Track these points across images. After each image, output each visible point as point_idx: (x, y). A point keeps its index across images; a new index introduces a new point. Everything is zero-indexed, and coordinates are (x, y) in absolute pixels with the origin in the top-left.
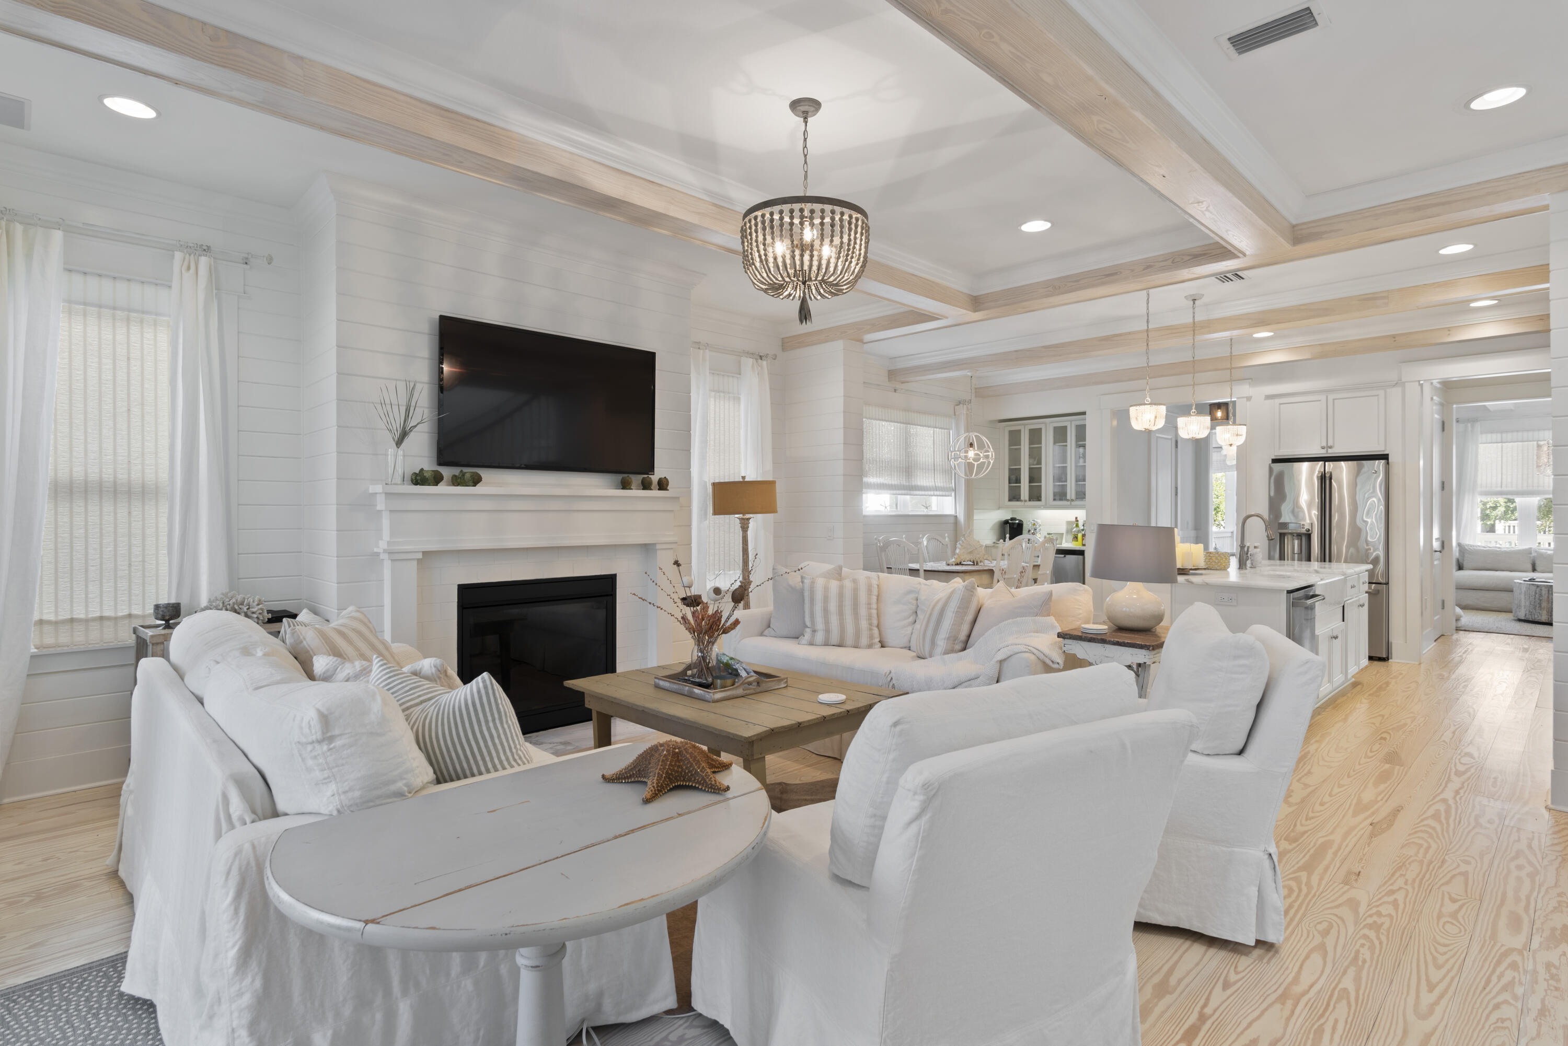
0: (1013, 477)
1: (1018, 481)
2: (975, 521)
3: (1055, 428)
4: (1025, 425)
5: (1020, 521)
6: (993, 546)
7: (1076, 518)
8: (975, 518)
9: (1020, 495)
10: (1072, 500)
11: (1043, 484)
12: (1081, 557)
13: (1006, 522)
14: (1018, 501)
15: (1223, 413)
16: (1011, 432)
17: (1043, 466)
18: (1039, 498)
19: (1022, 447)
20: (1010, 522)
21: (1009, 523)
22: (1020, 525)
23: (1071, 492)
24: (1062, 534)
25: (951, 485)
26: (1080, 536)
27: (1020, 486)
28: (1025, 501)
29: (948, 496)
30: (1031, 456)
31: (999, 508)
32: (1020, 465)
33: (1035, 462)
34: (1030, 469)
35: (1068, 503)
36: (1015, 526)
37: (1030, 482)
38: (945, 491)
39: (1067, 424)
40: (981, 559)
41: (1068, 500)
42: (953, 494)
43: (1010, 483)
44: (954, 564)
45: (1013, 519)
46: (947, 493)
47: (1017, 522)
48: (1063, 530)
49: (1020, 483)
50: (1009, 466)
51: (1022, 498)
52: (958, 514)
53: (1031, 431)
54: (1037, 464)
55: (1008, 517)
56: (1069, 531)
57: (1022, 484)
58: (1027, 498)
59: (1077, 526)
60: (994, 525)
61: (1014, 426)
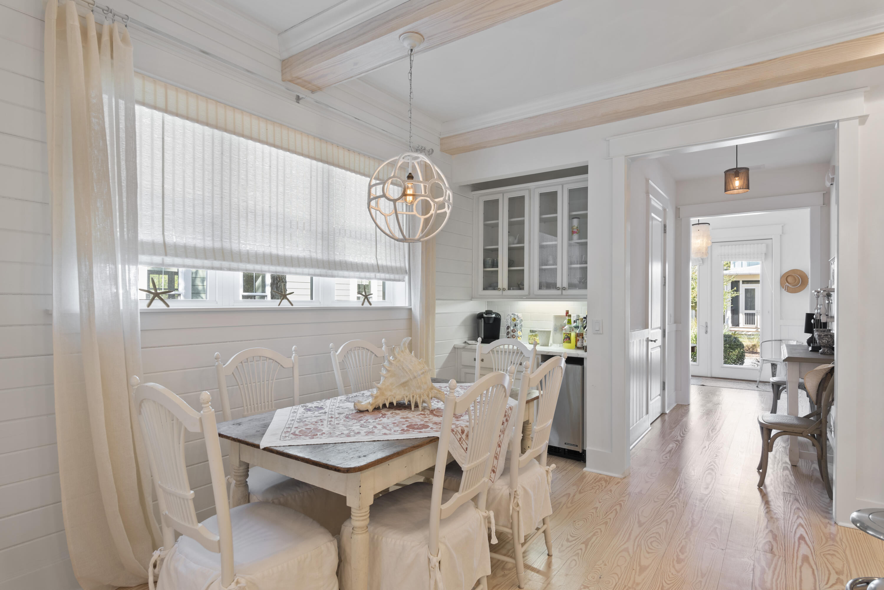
0: (489, 260)
1: (495, 264)
2: (437, 316)
3: (541, 195)
4: (503, 193)
5: (497, 314)
6: (464, 348)
7: (567, 312)
8: (436, 312)
9: (497, 283)
10: (564, 289)
11: (526, 268)
12: (578, 367)
13: (480, 316)
14: (494, 289)
15: (740, 182)
16: (486, 203)
17: (526, 245)
18: (520, 286)
19: (500, 221)
20: (485, 316)
21: (484, 318)
22: (497, 320)
23: (562, 279)
24: (549, 332)
25: (403, 265)
26: (573, 335)
27: (497, 271)
28: (504, 289)
29: (399, 280)
30: (510, 233)
31: (472, 298)
32: (497, 244)
33: (516, 241)
34: (510, 249)
35: (559, 292)
36: (491, 322)
37: (509, 266)
38: (393, 273)
39: (558, 189)
40: (425, 397)
41: (558, 289)
42: (407, 278)
43: (485, 267)
44: (370, 408)
45: (488, 312)
46: (397, 277)
47: (494, 316)
48: (550, 326)
49: (497, 267)
50: (485, 245)
51: (500, 286)
52: (412, 307)
53: (512, 201)
54: (518, 243)
55: (482, 309)
56: (559, 328)
57: (500, 269)
58: (506, 286)
59: (569, 322)
60: (465, 321)
61: (490, 194)
